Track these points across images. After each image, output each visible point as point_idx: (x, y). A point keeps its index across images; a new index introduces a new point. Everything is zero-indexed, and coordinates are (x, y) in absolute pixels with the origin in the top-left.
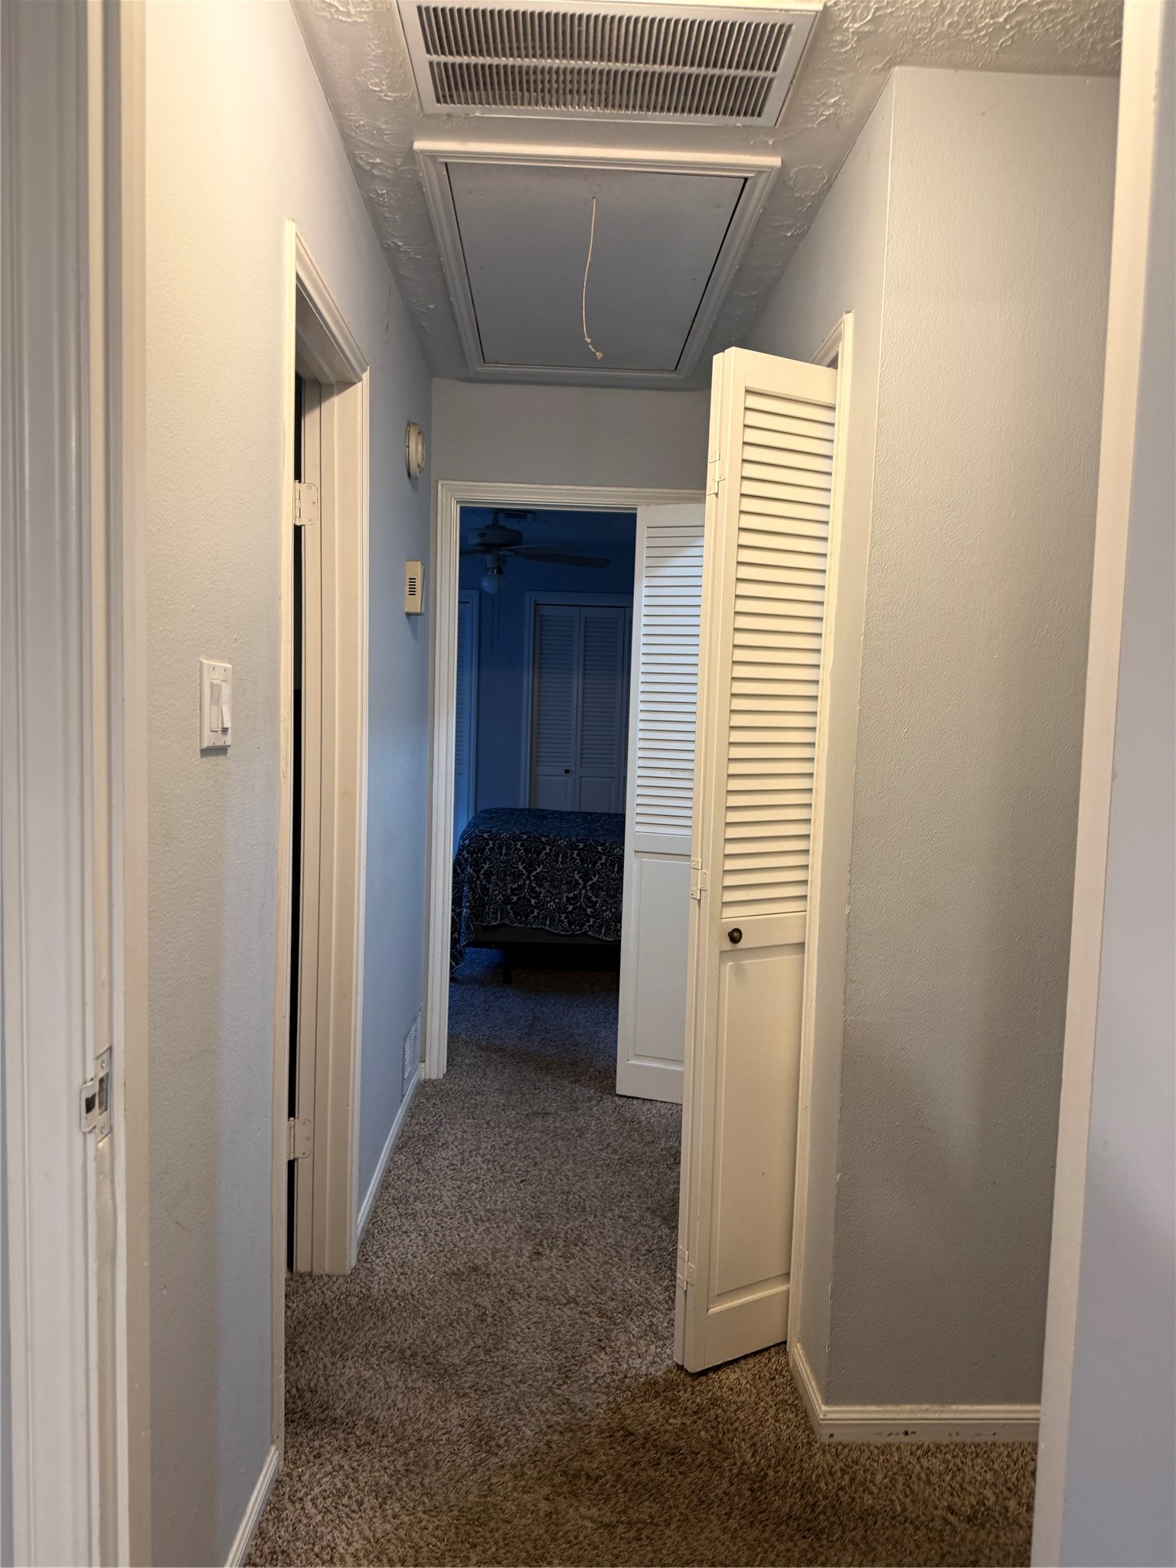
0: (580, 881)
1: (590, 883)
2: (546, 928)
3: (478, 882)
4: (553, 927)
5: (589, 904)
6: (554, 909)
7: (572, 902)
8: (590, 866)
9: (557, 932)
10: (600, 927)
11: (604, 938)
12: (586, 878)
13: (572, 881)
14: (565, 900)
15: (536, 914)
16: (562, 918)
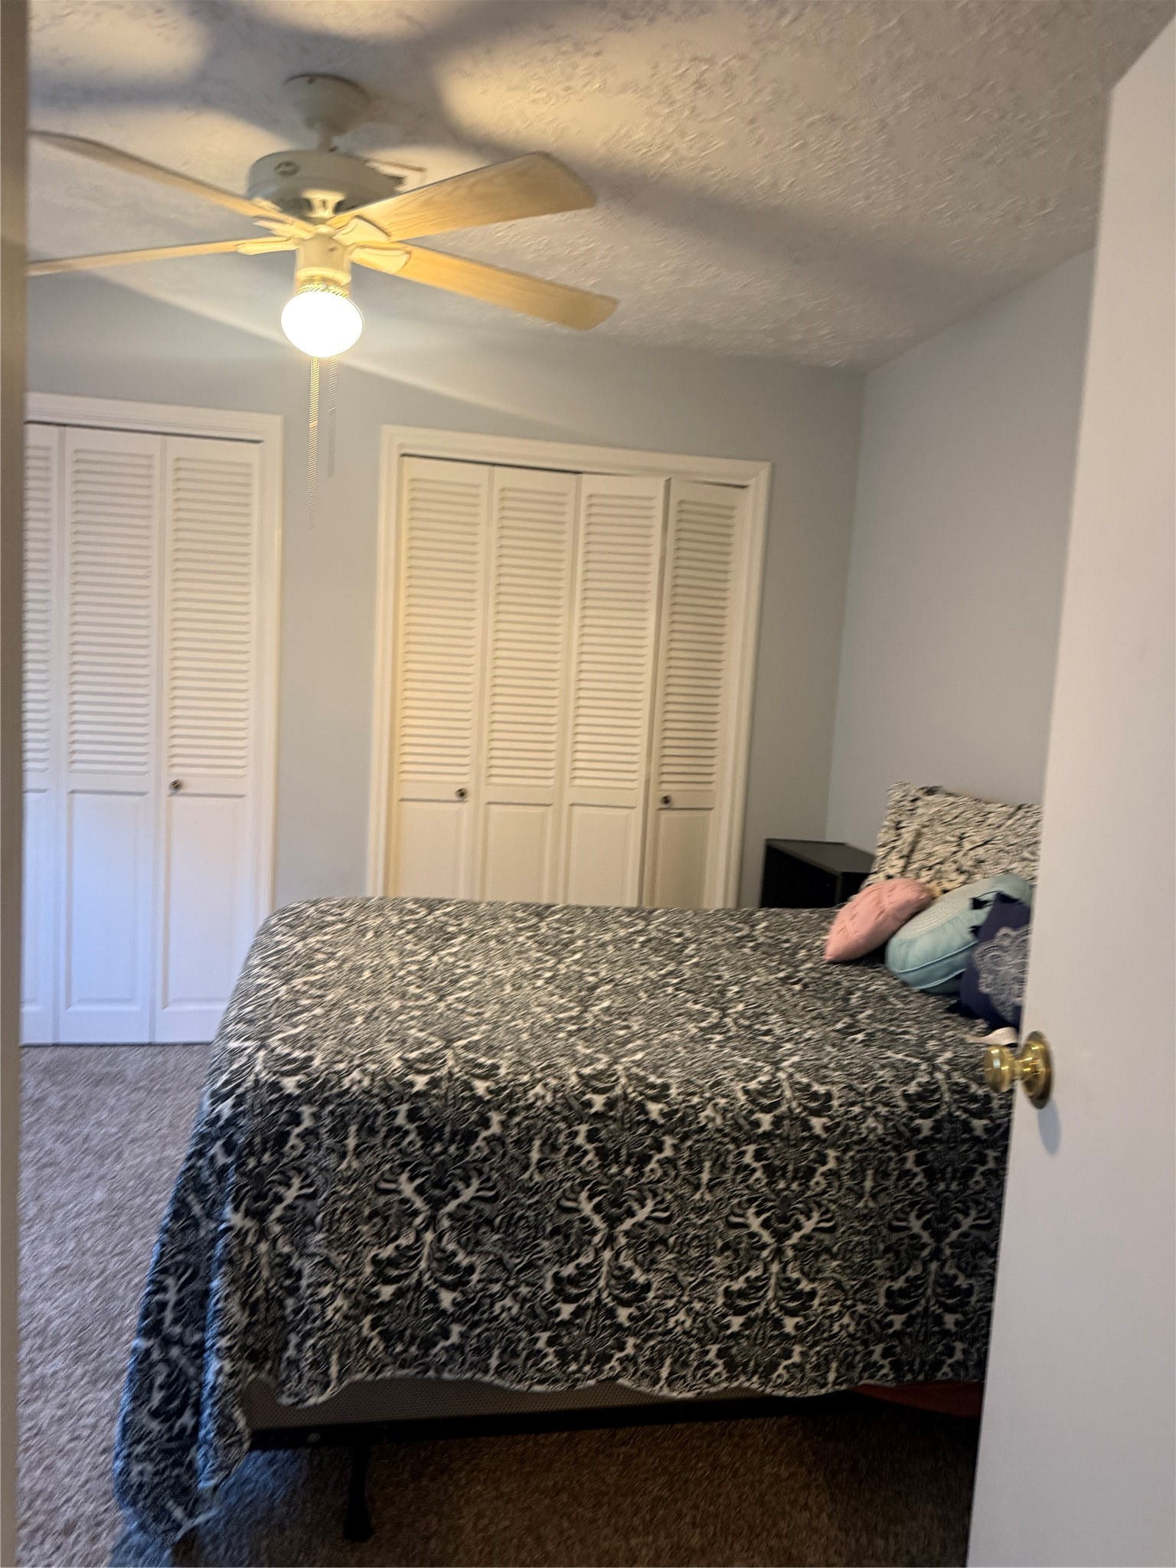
0: (597, 1221)
1: (627, 1224)
2: (487, 1378)
3: (263, 1247)
4: (511, 1376)
5: (625, 1295)
6: (514, 1320)
7: (574, 1291)
8: (628, 1171)
9: (522, 1387)
10: (656, 1362)
11: (666, 1392)
12: (614, 1209)
13: (569, 1223)
14: (549, 1286)
15: (454, 1338)
16: (541, 1344)
